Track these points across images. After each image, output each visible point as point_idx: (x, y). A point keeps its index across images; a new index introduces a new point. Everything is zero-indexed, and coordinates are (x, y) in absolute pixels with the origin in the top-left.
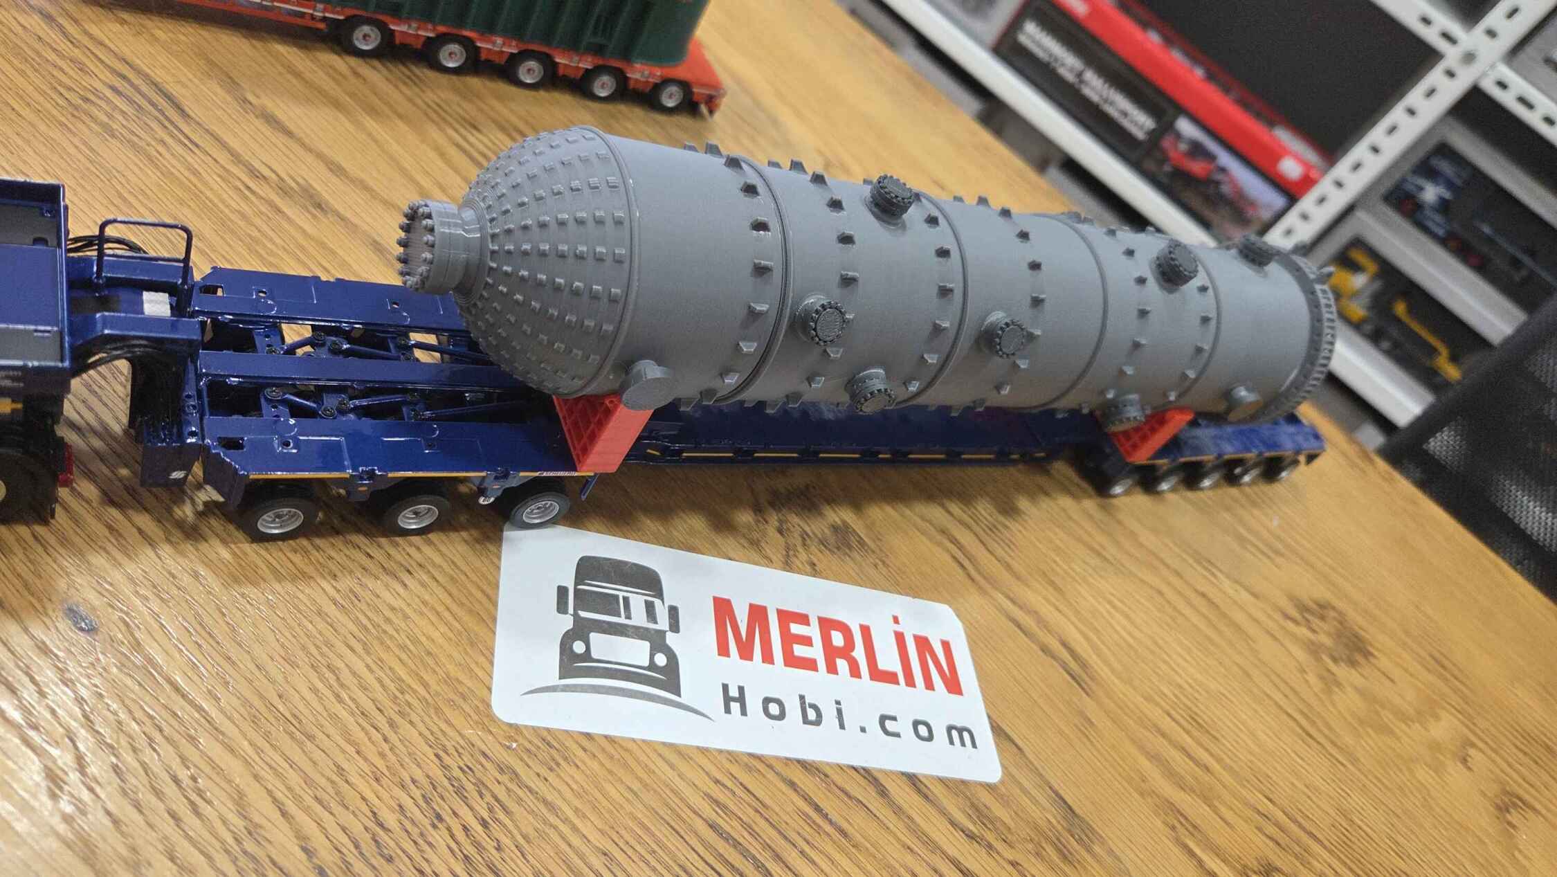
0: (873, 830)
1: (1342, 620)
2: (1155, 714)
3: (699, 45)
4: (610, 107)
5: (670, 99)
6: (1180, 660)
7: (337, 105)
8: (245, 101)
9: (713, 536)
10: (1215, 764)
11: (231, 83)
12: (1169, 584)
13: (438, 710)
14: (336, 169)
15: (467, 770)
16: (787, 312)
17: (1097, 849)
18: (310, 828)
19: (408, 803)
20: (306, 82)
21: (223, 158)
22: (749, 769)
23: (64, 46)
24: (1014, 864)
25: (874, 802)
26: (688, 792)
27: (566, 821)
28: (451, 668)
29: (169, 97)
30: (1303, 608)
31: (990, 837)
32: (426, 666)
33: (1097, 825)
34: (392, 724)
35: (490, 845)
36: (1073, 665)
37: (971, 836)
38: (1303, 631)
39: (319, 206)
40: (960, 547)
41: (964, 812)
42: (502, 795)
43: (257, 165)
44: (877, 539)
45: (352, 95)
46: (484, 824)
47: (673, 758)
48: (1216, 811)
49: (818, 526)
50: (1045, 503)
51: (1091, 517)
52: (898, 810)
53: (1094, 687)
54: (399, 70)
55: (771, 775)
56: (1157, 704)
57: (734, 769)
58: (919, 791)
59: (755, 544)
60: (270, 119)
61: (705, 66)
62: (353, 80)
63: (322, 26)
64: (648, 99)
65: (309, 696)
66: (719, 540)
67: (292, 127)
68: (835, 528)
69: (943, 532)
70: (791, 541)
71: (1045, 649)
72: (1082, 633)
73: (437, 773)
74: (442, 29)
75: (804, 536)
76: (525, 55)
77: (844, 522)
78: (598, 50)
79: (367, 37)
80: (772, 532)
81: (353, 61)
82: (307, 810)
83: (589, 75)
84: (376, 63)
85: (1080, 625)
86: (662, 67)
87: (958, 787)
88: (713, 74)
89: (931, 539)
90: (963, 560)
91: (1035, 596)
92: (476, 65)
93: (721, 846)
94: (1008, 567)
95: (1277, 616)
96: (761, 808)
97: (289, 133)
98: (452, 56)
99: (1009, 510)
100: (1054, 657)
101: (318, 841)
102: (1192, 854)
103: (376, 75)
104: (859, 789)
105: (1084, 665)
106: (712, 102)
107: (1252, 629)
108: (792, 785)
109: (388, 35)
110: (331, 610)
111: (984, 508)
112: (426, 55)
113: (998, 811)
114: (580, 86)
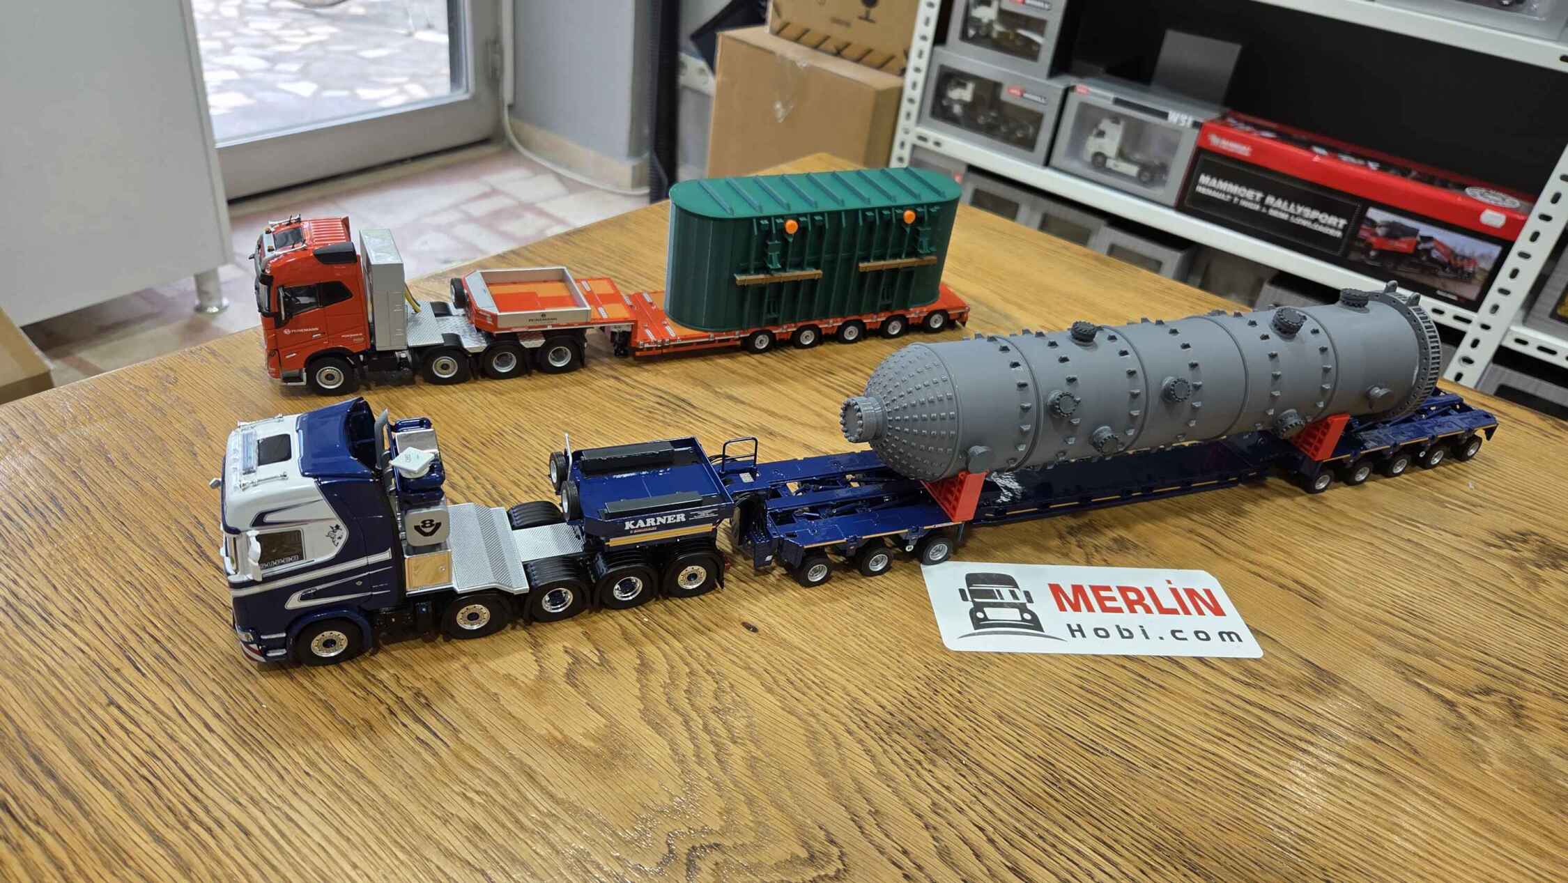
0: (1179, 684)
1: (1544, 541)
2: (1379, 614)
3: (945, 286)
4: (900, 339)
5: (936, 323)
6: (1394, 581)
7: (761, 383)
8: (716, 392)
9: (1037, 554)
10: (1432, 636)
11: (706, 386)
12: (1376, 537)
13: (919, 648)
14: (772, 414)
15: (943, 672)
16: (1042, 406)
17: (1342, 686)
18: (879, 698)
19: (919, 686)
20: (739, 374)
21: (717, 421)
22: (1096, 661)
23: (629, 389)
24: (1282, 696)
25: (1180, 673)
26: (1062, 674)
27: (1000, 689)
28: (918, 630)
29: (683, 400)
30: (1504, 538)
31: (1261, 684)
32: (906, 631)
33: (1340, 674)
34: (899, 656)
35: (966, 701)
36: (1306, 593)
37: (1248, 684)
38: (1507, 552)
39: (771, 434)
40: (1206, 538)
41: (1241, 673)
42: (964, 681)
43: (736, 422)
44: (1146, 542)
45: (764, 374)
46: (959, 692)
47: (1047, 659)
48: (1437, 662)
49: (1105, 539)
50: (1266, 505)
51: (1304, 507)
52: (1195, 675)
53: (1325, 603)
54: (781, 354)
55: (1109, 663)
56: (1377, 607)
57: (1087, 662)
58: (1206, 664)
59: (1066, 555)
60: (731, 398)
61: (952, 296)
62: (761, 367)
63: (739, 343)
64: (923, 328)
65: (857, 648)
66: (1043, 556)
67: (742, 399)
68: (1115, 540)
69: (1191, 531)
70: (1088, 550)
71: (1282, 586)
72: (1309, 574)
73: (928, 673)
74: (800, 324)
75: (1096, 547)
76: (846, 325)
77: (1121, 537)
78: (887, 308)
79: (762, 342)
80: (1074, 548)
81: (757, 357)
82: (874, 691)
83: (885, 324)
84: (768, 354)
85: (1309, 571)
86: (925, 306)
87: (1235, 662)
88: (959, 300)
89: (1183, 536)
90: (1209, 544)
91: (1270, 558)
92: (822, 338)
93: (1089, 696)
94: (1244, 544)
95: (1482, 546)
96: (1107, 678)
97: (743, 403)
98: (807, 338)
99: (1239, 512)
100: (1289, 589)
101: (885, 702)
102: (1419, 685)
103: (770, 360)
104: (1166, 666)
105: (1315, 591)
106: (963, 318)
107: (1457, 557)
108: (1124, 667)
109: (772, 336)
110: (852, 612)
111: (1218, 514)
112: (793, 342)
113: (1263, 670)
114: (881, 332)
